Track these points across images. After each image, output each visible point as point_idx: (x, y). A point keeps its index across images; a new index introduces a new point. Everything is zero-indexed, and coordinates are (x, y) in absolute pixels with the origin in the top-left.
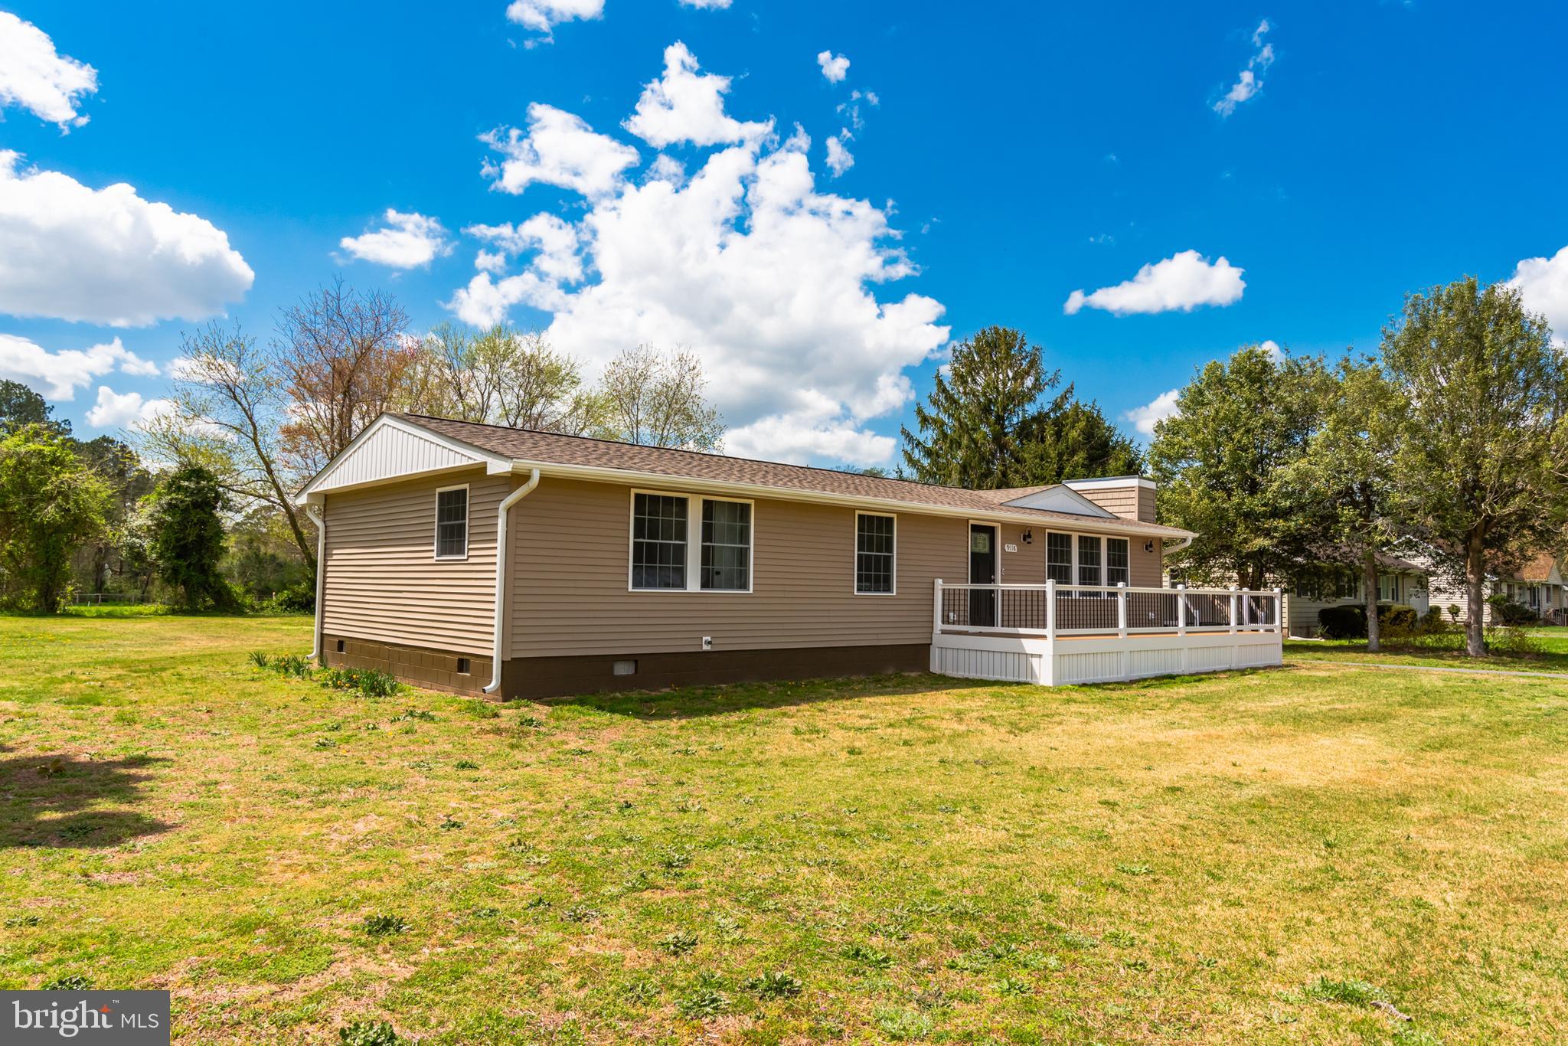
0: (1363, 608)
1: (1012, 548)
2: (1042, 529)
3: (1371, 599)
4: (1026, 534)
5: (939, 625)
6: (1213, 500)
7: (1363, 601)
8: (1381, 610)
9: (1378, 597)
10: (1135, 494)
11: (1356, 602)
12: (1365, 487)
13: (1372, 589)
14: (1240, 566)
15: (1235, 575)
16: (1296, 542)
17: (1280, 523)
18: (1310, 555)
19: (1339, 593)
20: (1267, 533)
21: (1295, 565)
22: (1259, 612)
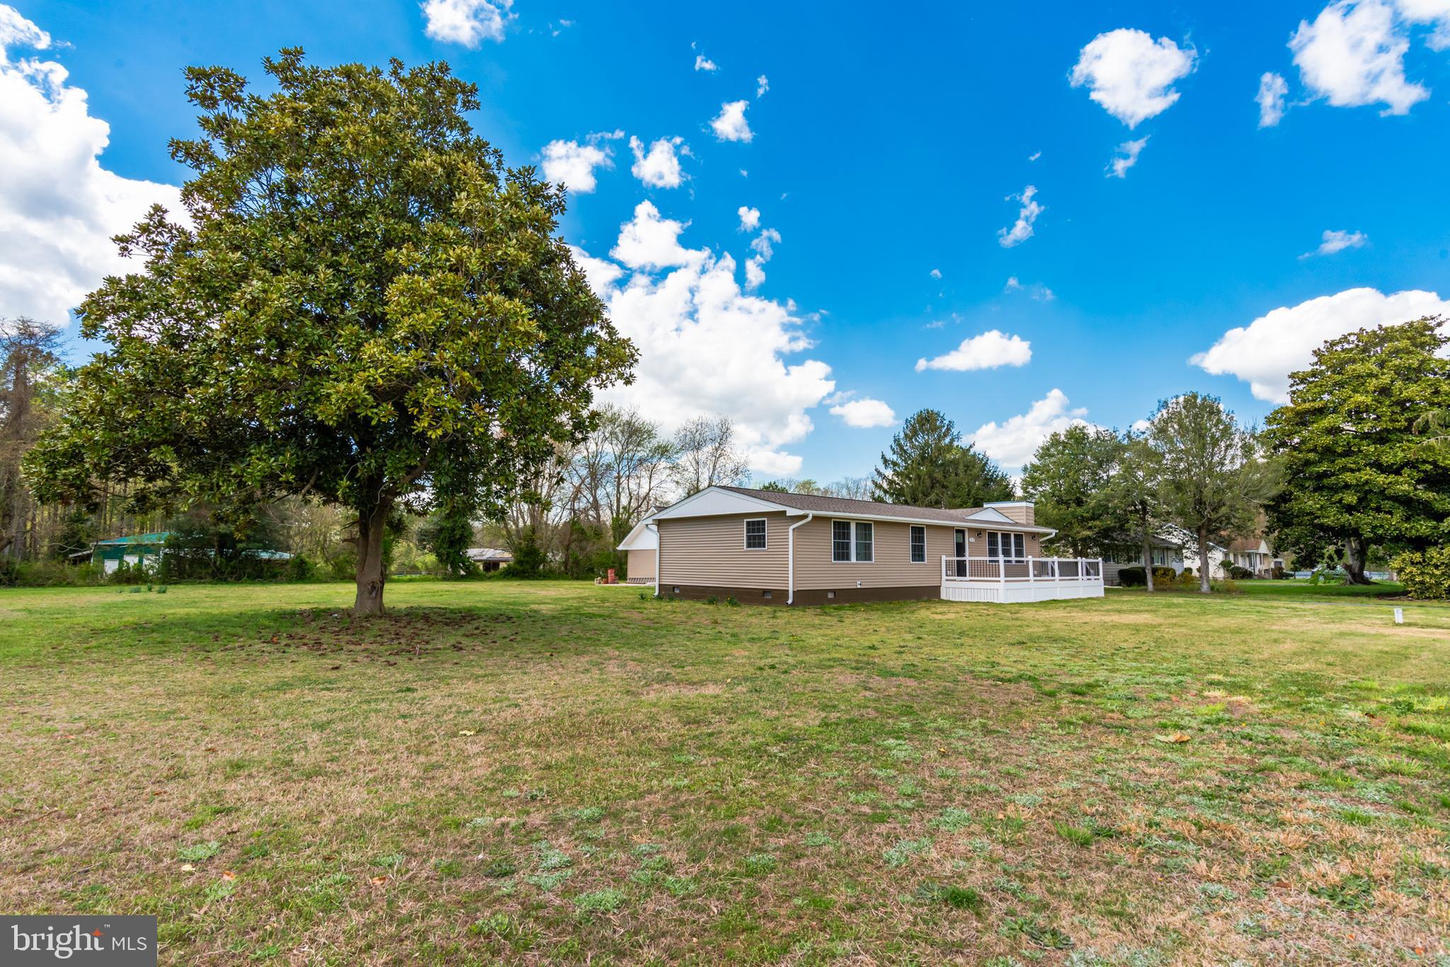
0: (1143, 569)
1: (972, 540)
2: (985, 530)
3: (1148, 562)
4: (978, 532)
5: (944, 577)
6: (1060, 510)
7: (1144, 565)
8: (1154, 571)
9: (1152, 562)
10: (1024, 510)
11: (1140, 565)
12: (1143, 503)
13: (1148, 557)
14: (1074, 545)
15: (1071, 551)
16: (1106, 532)
17: (1098, 523)
18: (1113, 539)
19: (1129, 560)
20: (1090, 528)
21: (1104, 544)
22: (1091, 570)
